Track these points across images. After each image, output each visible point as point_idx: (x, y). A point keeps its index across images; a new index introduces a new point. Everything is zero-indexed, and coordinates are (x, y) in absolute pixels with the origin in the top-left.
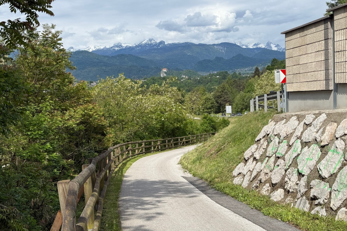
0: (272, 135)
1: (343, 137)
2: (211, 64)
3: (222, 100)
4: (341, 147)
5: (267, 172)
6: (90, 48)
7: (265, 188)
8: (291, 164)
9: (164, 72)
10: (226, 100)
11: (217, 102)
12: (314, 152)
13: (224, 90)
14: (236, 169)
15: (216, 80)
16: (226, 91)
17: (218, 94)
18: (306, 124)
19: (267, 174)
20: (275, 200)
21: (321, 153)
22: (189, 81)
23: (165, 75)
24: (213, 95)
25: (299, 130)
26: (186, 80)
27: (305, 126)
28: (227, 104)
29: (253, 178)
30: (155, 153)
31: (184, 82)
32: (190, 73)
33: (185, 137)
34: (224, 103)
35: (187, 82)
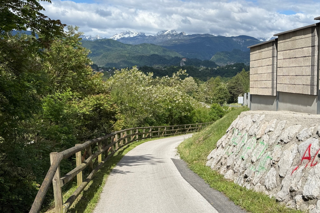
0: (235, 128)
1: (268, 133)
2: (228, 55)
3: (235, 91)
4: (266, 140)
5: (226, 157)
6: (116, 37)
7: (223, 169)
8: (239, 151)
9: (184, 62)
10: (239, 91)
11: (231, 93)
12: (253, 142)
13: (238, 81)
14: (210, 155)
15: (233, 71)
16: (239, 82)
17: (232, 85)
18: (254, 122)
19: (226, 158)
20: (226, 178)
21: (256, 144)
22: (207, 71)
23: (184, 64)
24: (228, 85)
25: (249, 126)
26: (204, 70)
27: (253, 123)
28: (240, 95)
29: (218, 161)
30: (161, 138)
31: (201, 72)
32: (208, 64)
33: (191, 125)
34: (237, 93)
35: (205, 72)
